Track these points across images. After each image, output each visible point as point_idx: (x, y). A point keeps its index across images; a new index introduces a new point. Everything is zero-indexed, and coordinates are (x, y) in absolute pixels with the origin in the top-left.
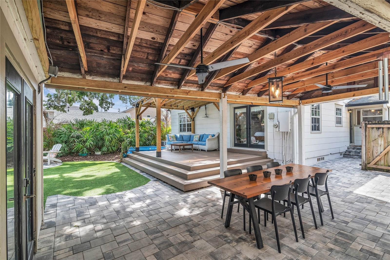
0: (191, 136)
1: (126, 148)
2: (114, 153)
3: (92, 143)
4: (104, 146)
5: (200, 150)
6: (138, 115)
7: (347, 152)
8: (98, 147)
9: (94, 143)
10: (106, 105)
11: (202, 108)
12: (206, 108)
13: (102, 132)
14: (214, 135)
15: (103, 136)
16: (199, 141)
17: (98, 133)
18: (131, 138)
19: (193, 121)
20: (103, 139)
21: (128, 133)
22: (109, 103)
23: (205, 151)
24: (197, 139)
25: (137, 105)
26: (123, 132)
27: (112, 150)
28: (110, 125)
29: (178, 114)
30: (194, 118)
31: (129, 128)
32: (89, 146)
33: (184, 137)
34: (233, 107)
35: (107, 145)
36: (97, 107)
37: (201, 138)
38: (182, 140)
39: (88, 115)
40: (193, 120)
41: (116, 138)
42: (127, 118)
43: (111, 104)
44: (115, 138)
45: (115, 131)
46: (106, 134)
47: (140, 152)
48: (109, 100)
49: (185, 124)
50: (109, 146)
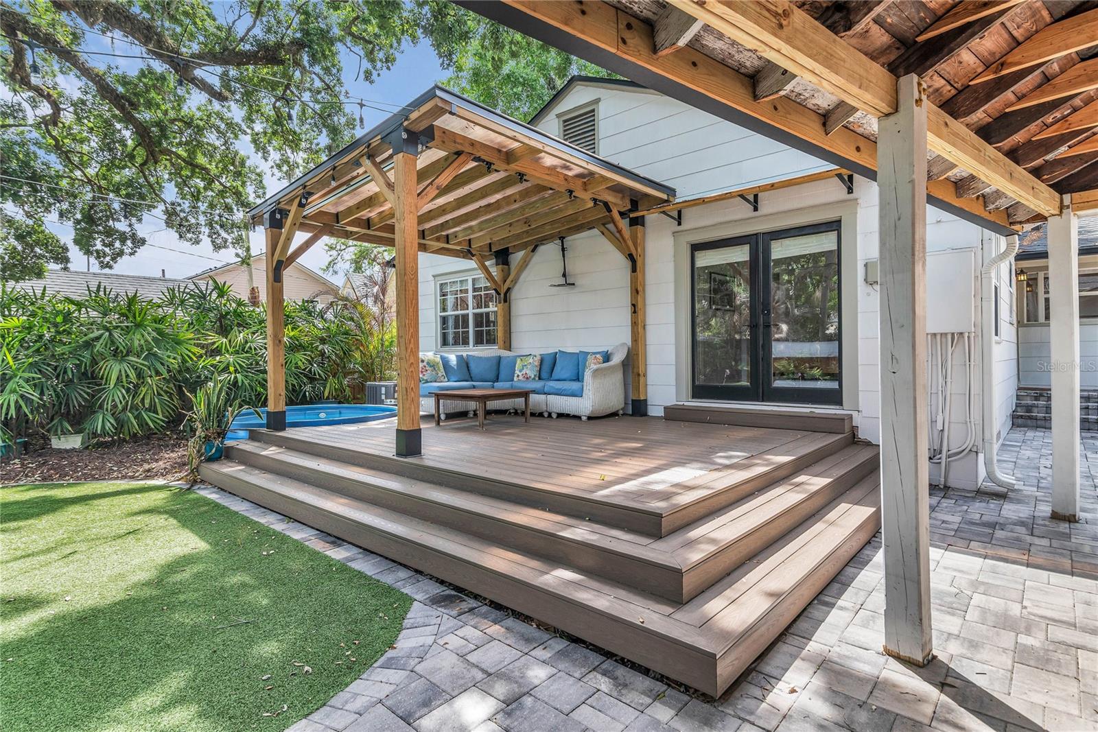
0: (503, 363)
1: (221, 416)
2: (148, 437)
3: (35, 396)
4: (101, 407)
5: (554, 416)
6: (280, 263)
7: (1019, 409)
8: (66, 416)
9: (42, 393)
10: (105, 245)
11: (542, 249)
12: (563, 250)
13: (88, 345)
14: (607, 357)
15: (94, 362)
16: (540, 379)
17: (66, 349)
18: (236, 371)
19: (505, 301)
20: (93, 378)
21: (217, 352)
22: (123, 238)
23: (578, 418)
24: (532, 373)
25: (278, 216)
26: (197, 345)
27: (143, 423)
28: (132, 311)
29: (433, 276)
30: (509, 289)
31: (224, 331)
32: (13, 412)
33: (472, 366)
34: (688, 243)
35: (115, 406)
36: (67, 250)
37: (546, 368)
38: (467, 377)
39: (24, 279)
40: (505, 298)
41: (163, 370)
42: (211, 287)
43: (129, 243)
44: (158, 373)
45: (154, 339)
46: (106, 353)
47: (290, 433)
48: (122, 226)
49: (465, 317)
50: (124, 409)
